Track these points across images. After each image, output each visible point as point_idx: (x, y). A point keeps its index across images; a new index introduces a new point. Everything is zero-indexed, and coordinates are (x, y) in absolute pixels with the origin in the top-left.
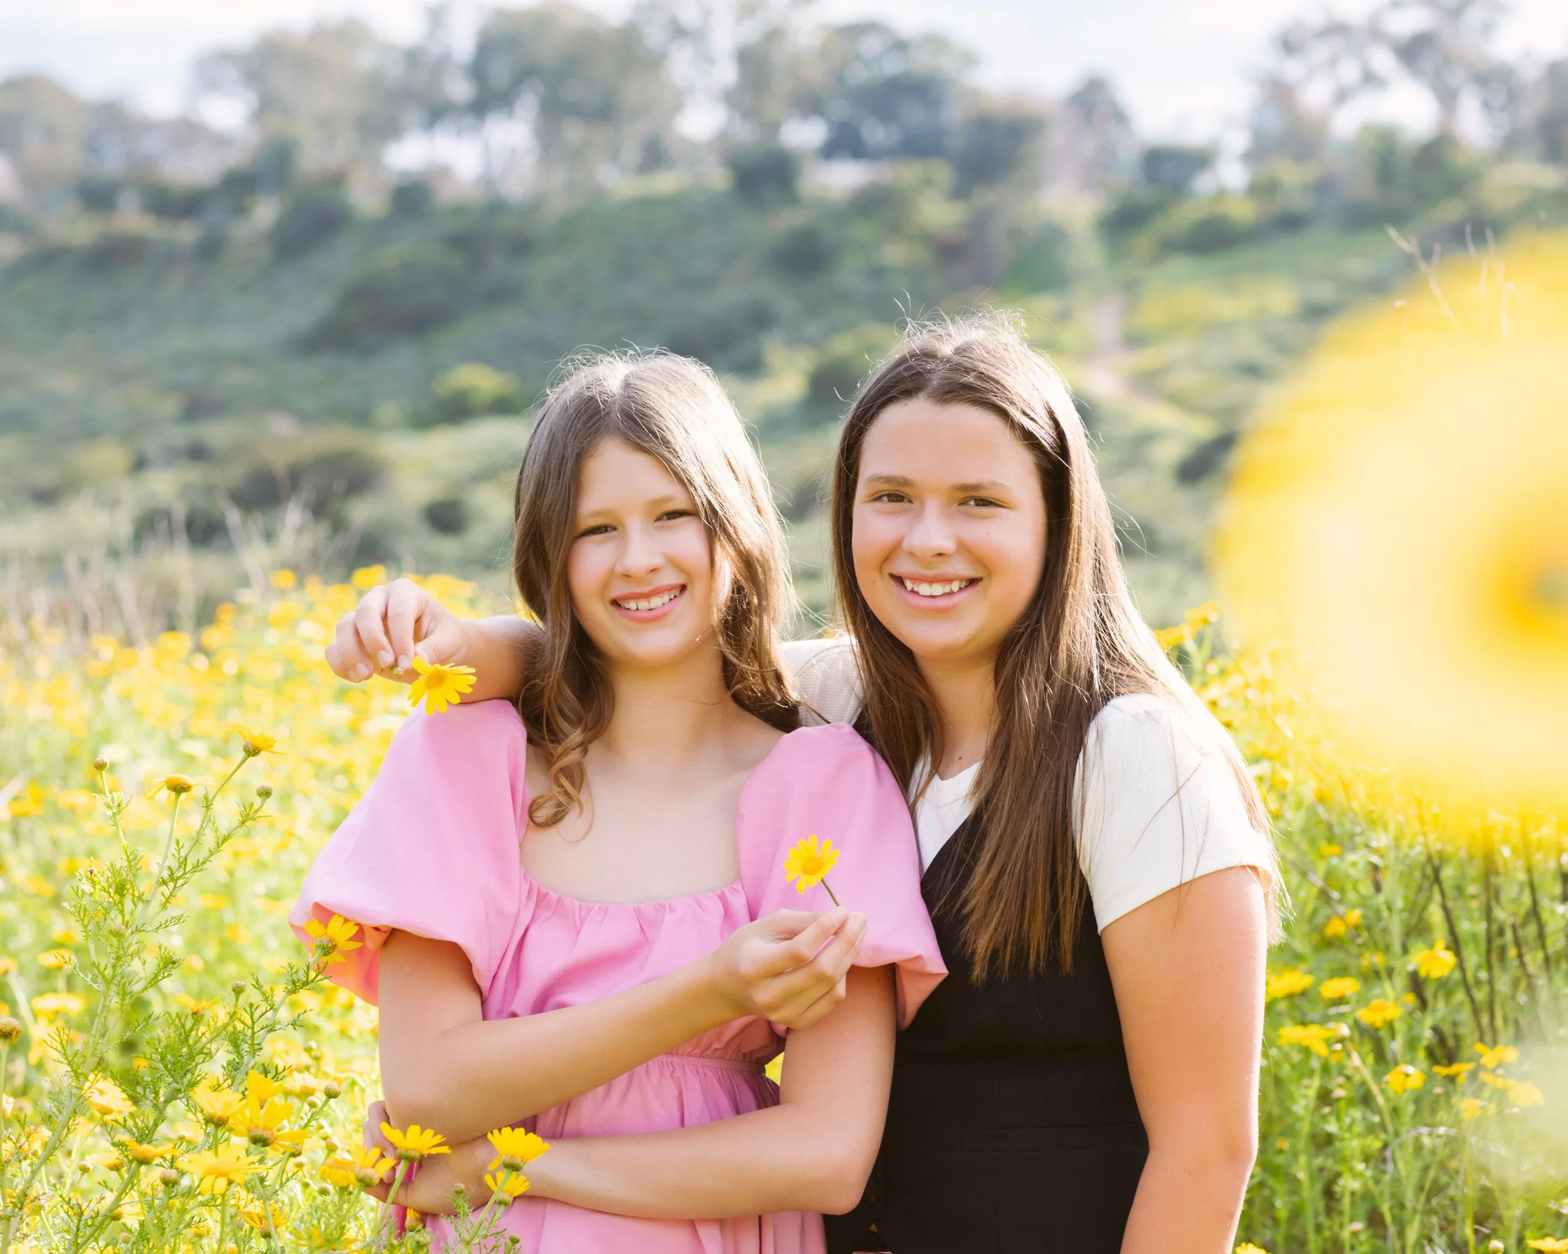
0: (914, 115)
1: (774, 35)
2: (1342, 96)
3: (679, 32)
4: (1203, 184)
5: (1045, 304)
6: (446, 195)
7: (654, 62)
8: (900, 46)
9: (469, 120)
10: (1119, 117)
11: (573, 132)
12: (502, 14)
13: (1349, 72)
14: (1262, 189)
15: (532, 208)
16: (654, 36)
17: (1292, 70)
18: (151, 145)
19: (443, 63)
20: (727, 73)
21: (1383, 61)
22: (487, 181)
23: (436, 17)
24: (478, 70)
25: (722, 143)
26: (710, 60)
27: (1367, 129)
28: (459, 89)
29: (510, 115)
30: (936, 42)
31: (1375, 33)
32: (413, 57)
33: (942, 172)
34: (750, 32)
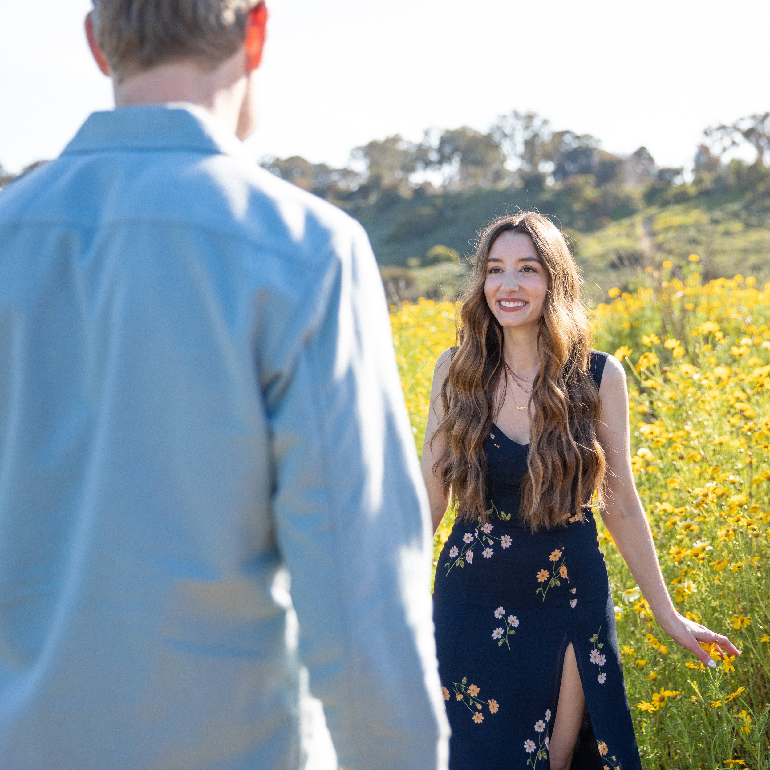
0: (583, 161)
1: (536, 136)
2: (724, 150)
3: (505, 136)
4: (678, 181)
5: (626, 222)
6: (430, 191)
7: (496, 147)
8: (577, 138)
9: (438, 166)
10: (651, 160)
11: (472, 170)
12: (448, 132)
13: (727, 142)
14: (698, 182)
15: (459, 195)
16: (497, 137)
17: (708, 142)
18: (335, 177)
19: (429, 148)
20: (521, 148)
21: (738, 137)
22: (444, 187)
23: (426, 133)
24: (440, 150)
25: (520, 172)
26: (515, 145)
27: (733, 161)
28: (434, 156)
29: (450, 163)
30: (588, 137)
31: (736, 128)
33: (591, 179)
34: (528, 135)
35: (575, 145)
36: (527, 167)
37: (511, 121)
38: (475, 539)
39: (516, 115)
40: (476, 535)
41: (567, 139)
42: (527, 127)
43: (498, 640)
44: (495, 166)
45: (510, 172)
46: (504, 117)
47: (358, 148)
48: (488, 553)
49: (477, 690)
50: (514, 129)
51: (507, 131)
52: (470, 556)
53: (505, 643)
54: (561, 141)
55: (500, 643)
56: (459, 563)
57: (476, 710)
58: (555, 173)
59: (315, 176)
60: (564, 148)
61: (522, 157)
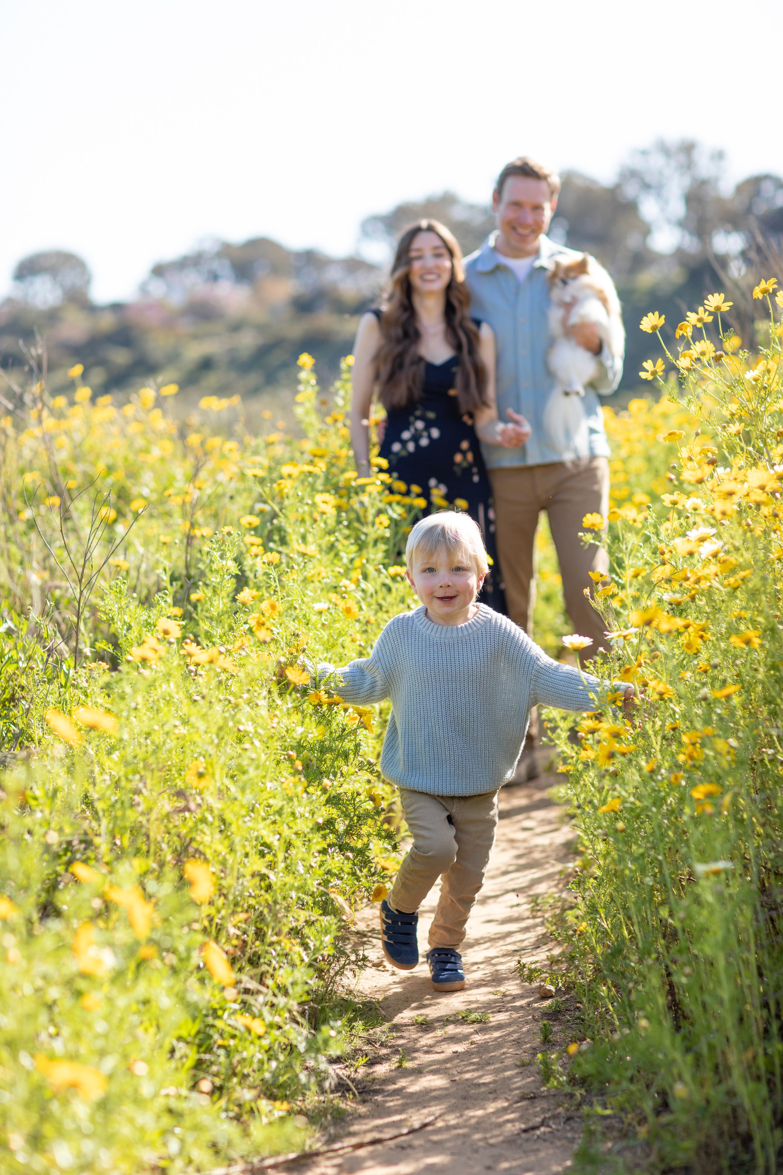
35: (781, 200)
36: (691, 245)
37: (657, 160)
39: (664, 149)
40: (413, 431)
45: (661, 255)
46: (644, 153)
47: (375, 219)
48: (424, 442)
51: (651, 177)
54: (758, 195)
58: (744, 254)
59: (297, 272)
60: (762, 208)
61: (682, 224)
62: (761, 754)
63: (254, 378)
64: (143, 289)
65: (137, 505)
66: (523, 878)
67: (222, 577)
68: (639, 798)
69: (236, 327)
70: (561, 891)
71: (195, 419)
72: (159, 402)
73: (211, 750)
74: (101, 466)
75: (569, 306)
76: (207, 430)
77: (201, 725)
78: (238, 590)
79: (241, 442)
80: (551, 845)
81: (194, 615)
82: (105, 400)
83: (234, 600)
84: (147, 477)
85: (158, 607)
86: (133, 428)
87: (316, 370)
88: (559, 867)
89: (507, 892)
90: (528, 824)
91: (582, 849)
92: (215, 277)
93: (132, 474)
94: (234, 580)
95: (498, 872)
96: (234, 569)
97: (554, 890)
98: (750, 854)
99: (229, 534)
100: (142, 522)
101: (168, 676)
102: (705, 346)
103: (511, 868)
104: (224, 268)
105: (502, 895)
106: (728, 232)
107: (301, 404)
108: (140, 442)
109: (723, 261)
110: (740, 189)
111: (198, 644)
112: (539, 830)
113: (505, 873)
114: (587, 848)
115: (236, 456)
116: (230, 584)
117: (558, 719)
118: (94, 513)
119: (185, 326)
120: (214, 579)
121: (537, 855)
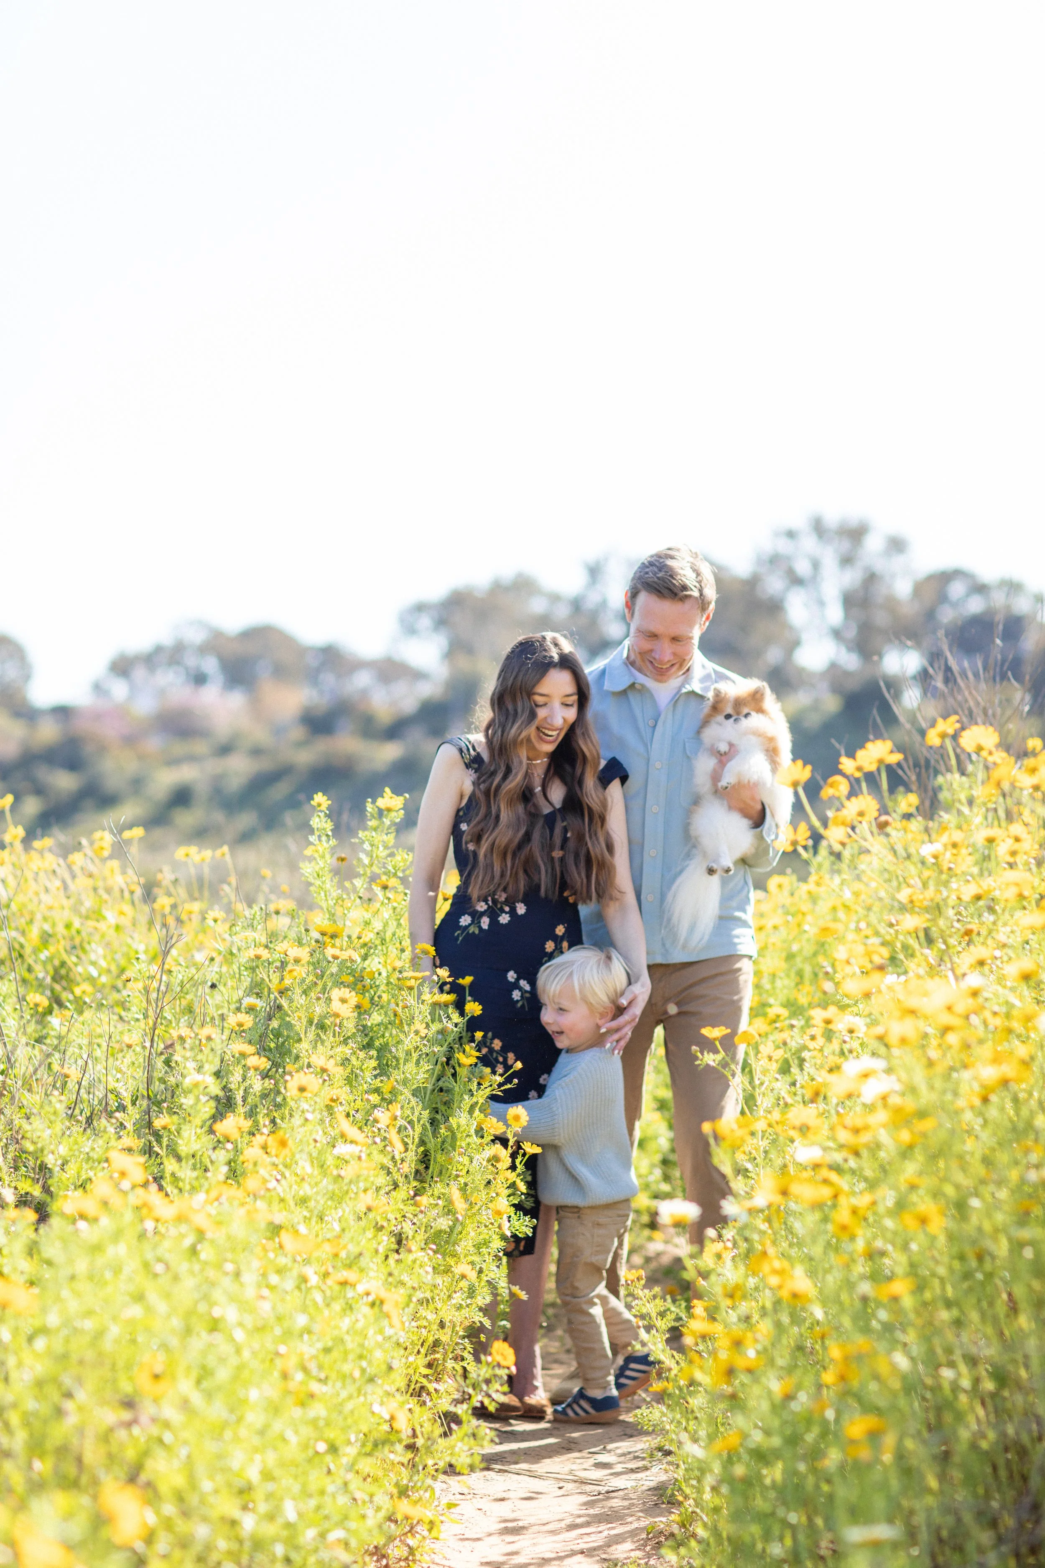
1: (871, 578)
3: (796, 581)
7: (774, 609)
8: (980, 589)
16: (774, 585)
18: (363, 680)
19: (601, 608)
20: (835, 613)
23: (594, 572)
25: (834, 673)
26: (821, 603)
30: (1013, 587)
32: (576, 605)
34: (851, 578)
35: (975, 606)
36: (850, 661)
37: (809, 543)
38: (489, 907)
39: (819, 528)
40: (490, 903)
41: (957, 589)
42: (847, 561)
43: (518, 1001)
44: (773, 655)
45: (811, 675)
46: (791, 534)
47: (420, 608)
48: (504, 919)
49: (500, 1044)
50: (816, 565)
51: (802, 568)
52: (485, 923)
53: (523, 1005)
54: (942, 598)
55: (519, 1005)
56: (473, 929)
57: (498, 1061)
58: (924, 677)
59: (313, 677)
60: (947, 616)
61: (837, 634)
62: (936, 1377)
63: (246, 819)
64: (98, 688)
65: (81, 989)
66: (597, 1536)
67: (198, 1099)
68: (767, 1433)
69: (225, 750)
70: (649, 1556)
71: (166, 876)
72: (119, 851)
73: (174, 1342)
74: (34, 933)
75: (723, 758)
76: (182, 892)
77: (162, 1307)
78: (218, 1116)
79: (229, 909)
80: (635, 1489)
81: (157, 1149)
82: (43, 843)
83: (211, 1131)
84: (97, 952)
85: (106, 1137)
86: (81, 883)
87: (333, 814)
88: (644, 1522)
89: (573, 1553)
90: (603, 1458)
91: (680, 1498)
92: (200, 679)
93: (76, 948)
94: (213, 1104)
95: (563, 1524)
96: (215, 1089)
97: (639, 1554)
98: (919, 1519)
99: (209, 1038)
100: (88, 1014)
101: (117, 1235)
102: (867, 802)
103: (579, 1521)
104: (211, 665)
105: (567, 1556)
106: (904, 647)
107: (311, 859)
108: (89, 903)
109: (894, 685)
110: (918, 589)
111: (161, 1188)
112: (619, 1468)
113: (572, 1527)
114: (686, 1497)
115: (222, 928)
116: (208, 1109)
117: (654, 1315)
118: (21, 999)
119: (154, 744)
120: (187, 1101)
121: (616, 1503)
